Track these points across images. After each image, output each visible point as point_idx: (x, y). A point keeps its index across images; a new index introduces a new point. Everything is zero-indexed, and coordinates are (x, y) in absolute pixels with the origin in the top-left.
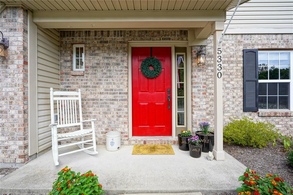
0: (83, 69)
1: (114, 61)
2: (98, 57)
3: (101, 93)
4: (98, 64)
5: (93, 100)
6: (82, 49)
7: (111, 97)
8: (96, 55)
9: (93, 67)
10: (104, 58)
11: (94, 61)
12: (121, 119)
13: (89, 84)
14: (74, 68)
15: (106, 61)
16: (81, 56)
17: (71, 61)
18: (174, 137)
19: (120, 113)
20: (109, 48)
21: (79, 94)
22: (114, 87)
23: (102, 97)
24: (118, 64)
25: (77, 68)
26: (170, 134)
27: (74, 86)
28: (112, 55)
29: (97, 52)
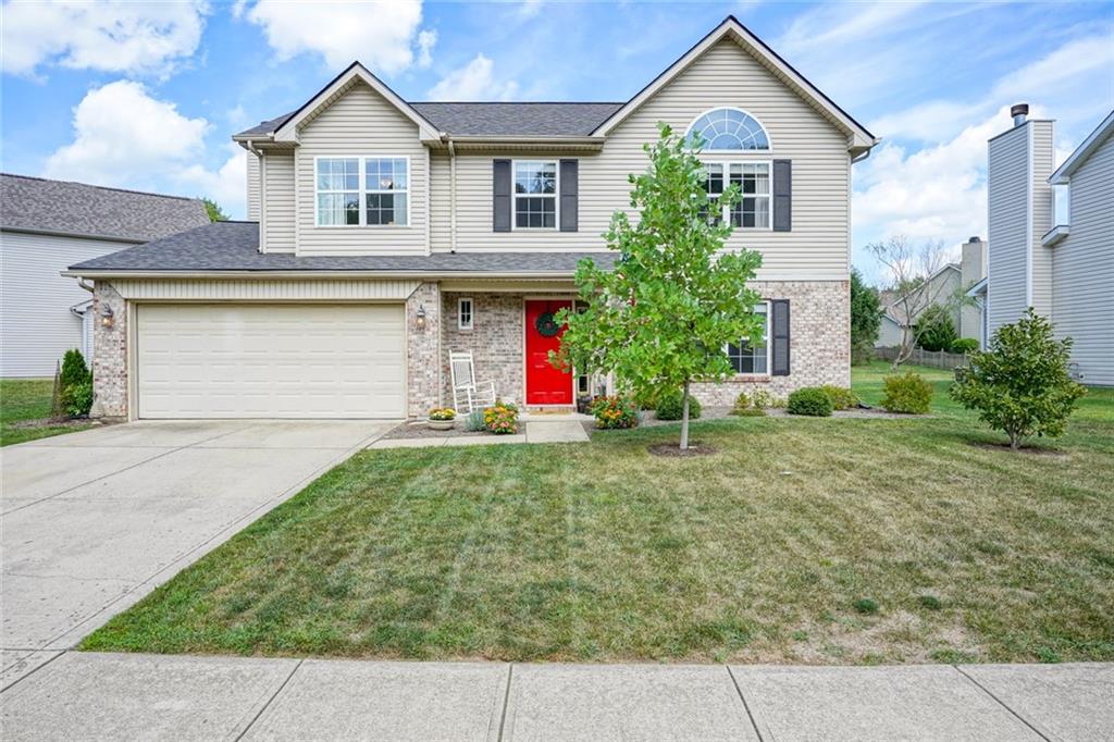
0: (472, 327)
1: (507, 319)
2: (488, 314)
3: (492, 355)
4: (488, 322)
5: (483, 362)
6: (469, 303)
7: (504, 358)
8: (487, 311)
9: (483, 325)
10: (496, 315)
11: (484, 318)
12: (514, 383)
13: (478, 344)
14: (460, 327)
15: (498, 318)
16: (469, 311)
17: (457, 318)
18: (575, 404)
19: (514, 376)
20: (501, 304)
21: (471, 355)
22: (507, 347)
23: (493, 358)
24: (511, 322)
25: (463, 325)
26: (571, 402)
27: (461, 347)
28: (504, 312)
29: (487, 308)
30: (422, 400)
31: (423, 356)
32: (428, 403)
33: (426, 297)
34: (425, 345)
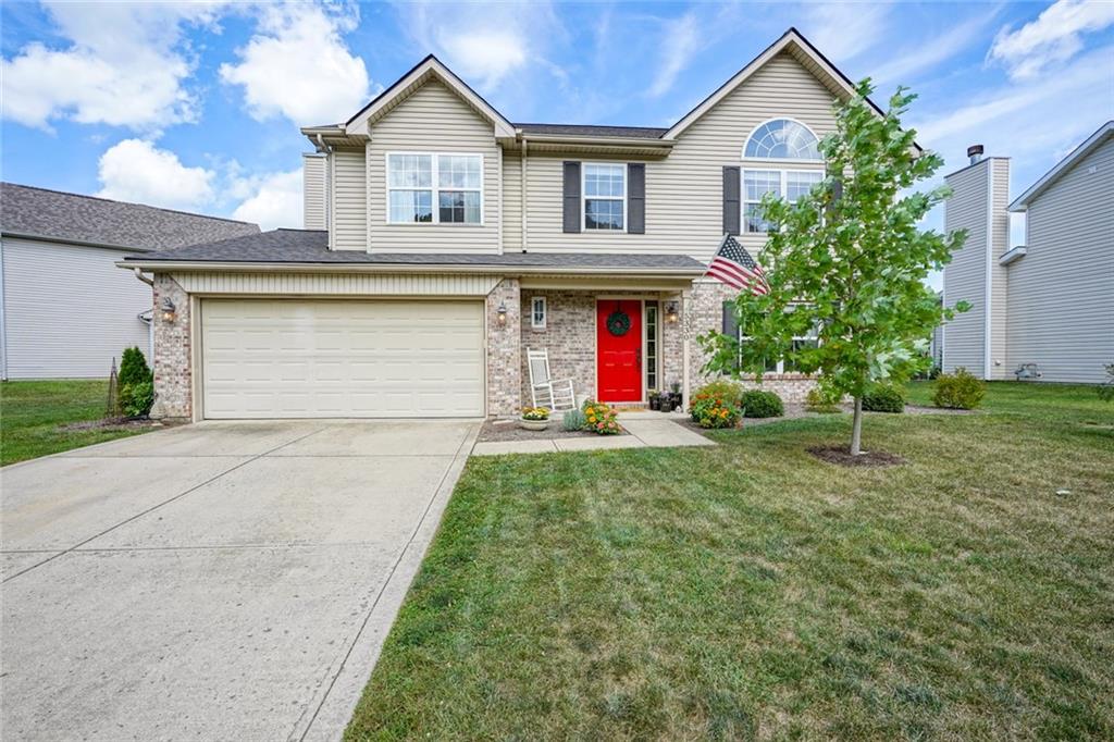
0: (544, 326)
1: (580, 317)
2: (561, 313)
3: (566, 353)
4: (562, 320)
5: (557, 360)
6: (541, 302)
7: (576, 357)
8: (560, 310)
9: (556, 324)
10: (569, 313)
11: (558, 316)
12: (587, 381)
13: (551, 343)
14: (533, 325)
15: (571, 317)
16: (542, 310)
17: (530, 316)
18: (645, 401)
19: (587, 375)
20: (574, 302)
21: (546, 353)
22: (580, 346)
23: (566, 356)
24: (584, 321)
25: (536, 323)
26: (640, 399)
27: (536, 345)
28: (577, 311)
29: (561, 307)
30: (503, 398)
31: (504, 353)
32: (509, 401)
33: (508, 294)
34: (506, 342)
